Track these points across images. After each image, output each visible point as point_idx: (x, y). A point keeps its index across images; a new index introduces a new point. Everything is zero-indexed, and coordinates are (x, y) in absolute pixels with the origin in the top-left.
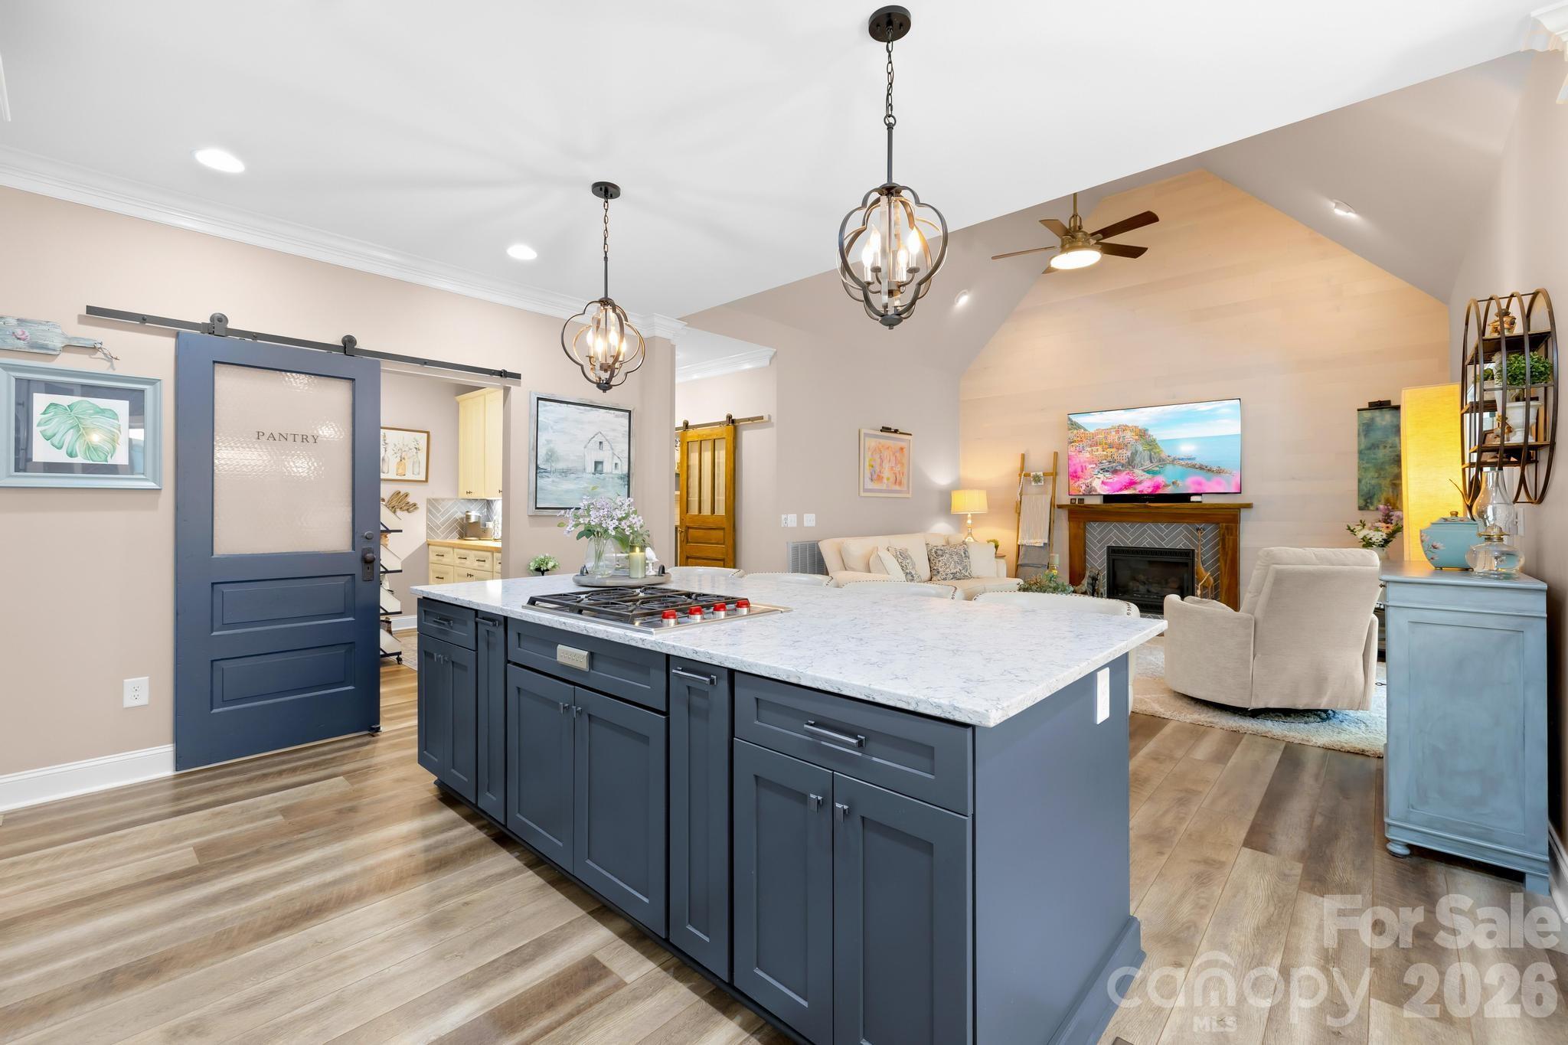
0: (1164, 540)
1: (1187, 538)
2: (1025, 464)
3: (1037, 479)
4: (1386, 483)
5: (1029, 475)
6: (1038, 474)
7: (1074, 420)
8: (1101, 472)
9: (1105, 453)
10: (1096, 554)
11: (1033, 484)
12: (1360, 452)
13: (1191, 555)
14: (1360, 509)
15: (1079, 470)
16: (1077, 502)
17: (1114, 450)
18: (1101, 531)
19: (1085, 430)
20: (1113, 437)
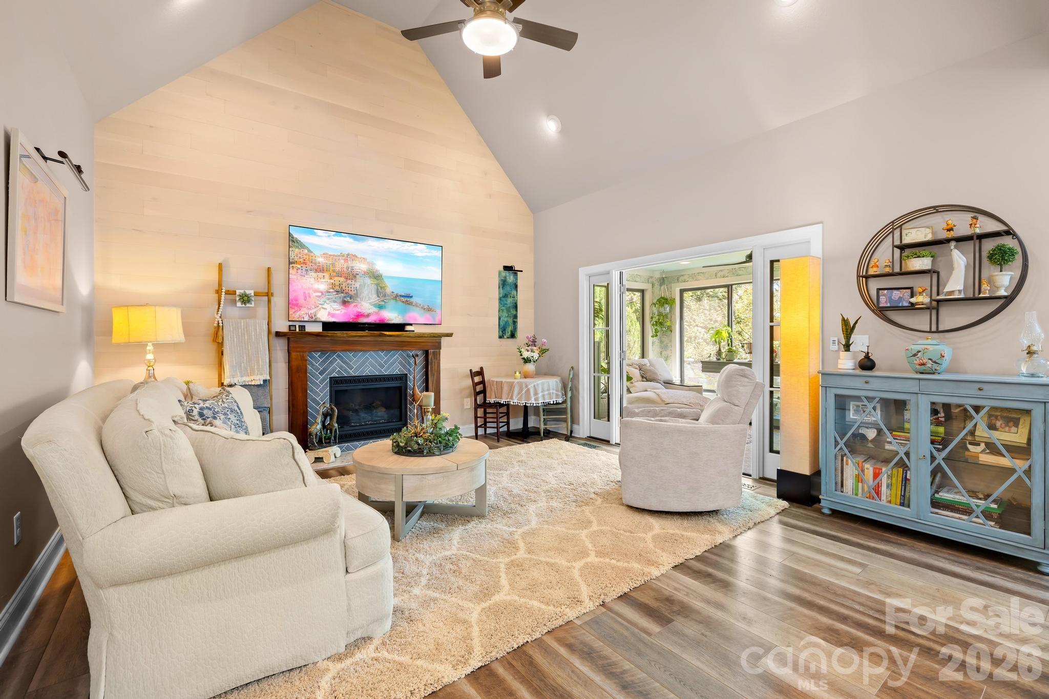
0: (382, 366)
1: (401, 363)
2: (224, 279)
3: (245, 299)
4: (510, 320)
5: (234, 293)
6: (248, 292)
7: (295, 236)
8: (328, 302)
9: (332, 281)
10: (317, 386)
11: (239, 304)
12: (500, 299)
13: (404, 379)
14: (500, 337)
15: (301, 298)
16: (297, 330)
17: (342, 279)
18: (324, 362)
19: (309, 251)
20: (341, 265)
